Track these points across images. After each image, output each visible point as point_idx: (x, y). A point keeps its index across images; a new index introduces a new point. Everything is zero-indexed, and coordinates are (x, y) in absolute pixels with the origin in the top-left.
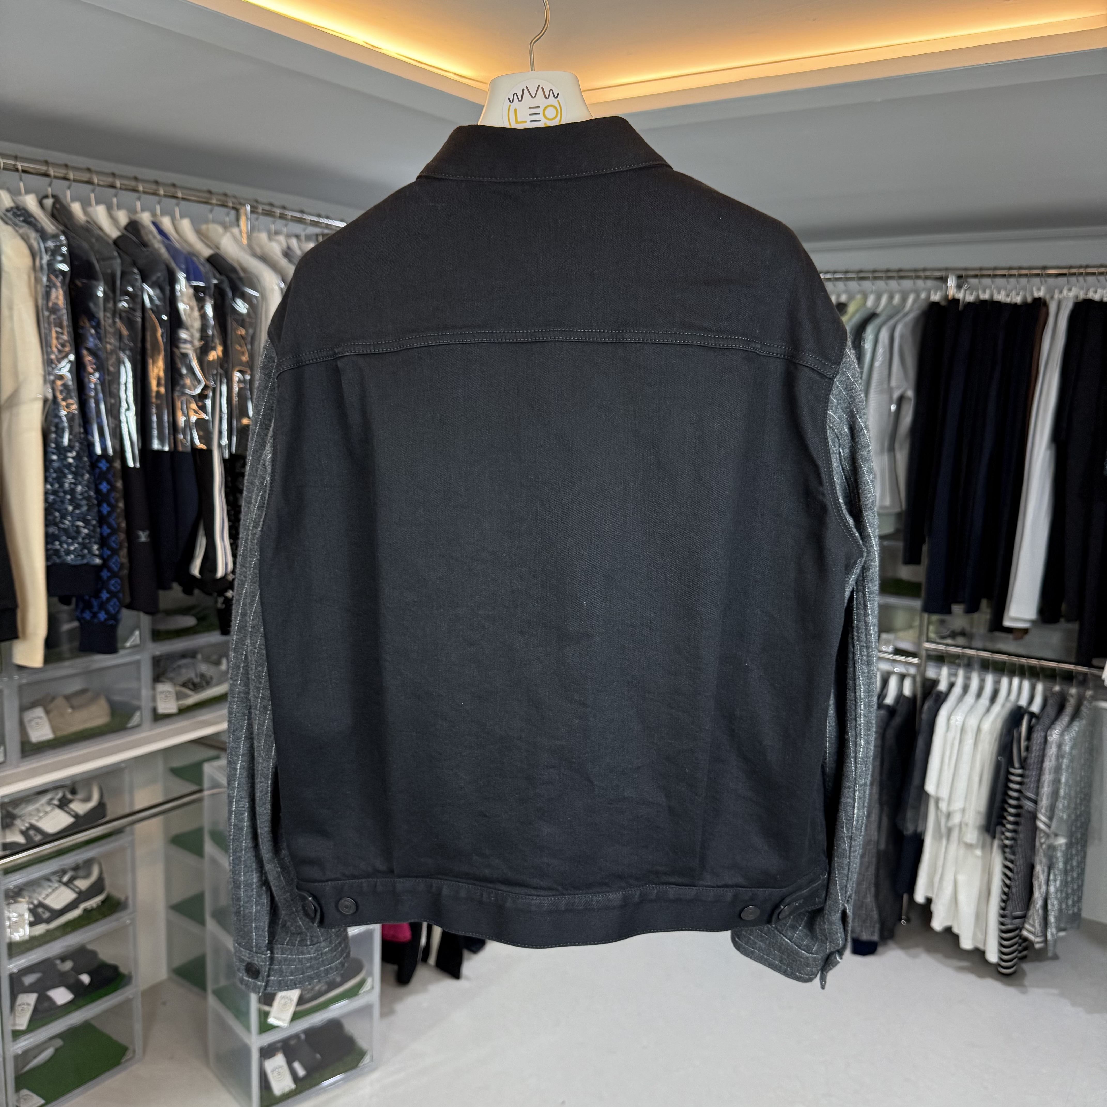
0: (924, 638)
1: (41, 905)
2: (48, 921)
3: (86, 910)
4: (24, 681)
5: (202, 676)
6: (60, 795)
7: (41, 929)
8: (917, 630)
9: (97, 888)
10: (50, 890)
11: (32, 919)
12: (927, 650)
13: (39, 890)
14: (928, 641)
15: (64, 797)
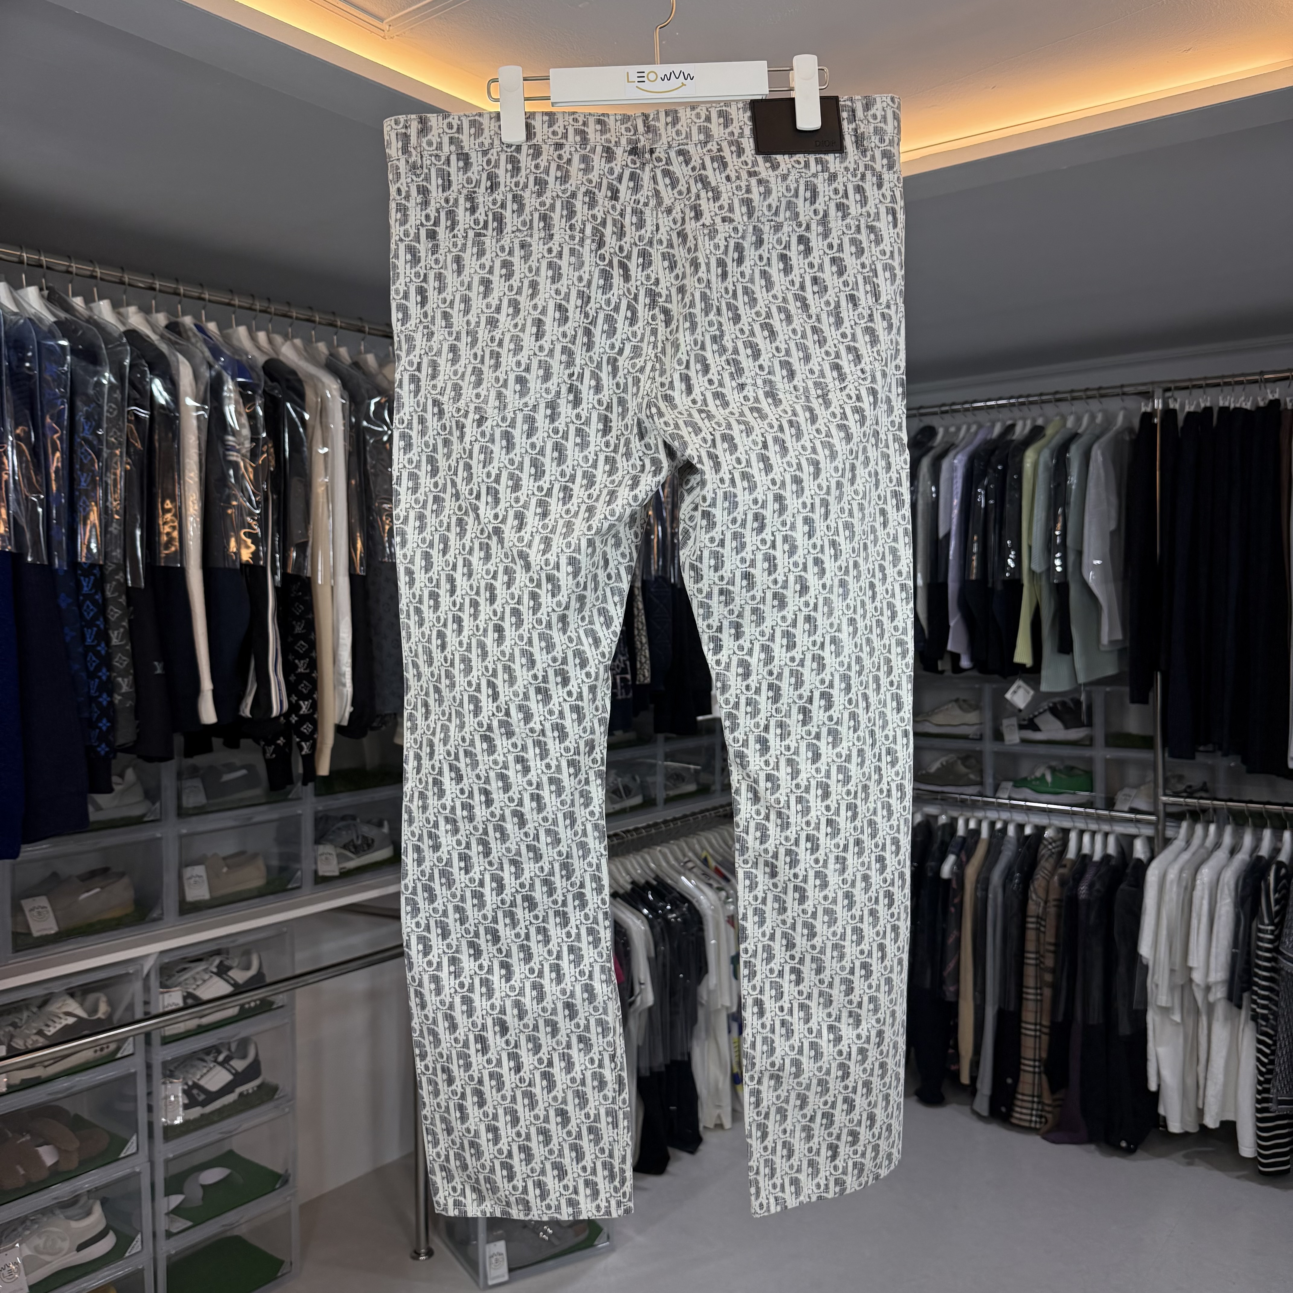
0: (1160, 791)
1: (196, 1086)
2: (204, 1104)
3: (241, 1095)
4: (184, 831)
5: (364, 837)
6: (217, 962)
7: (196, 1112)
8: (1152, 785)
9: (254, 1070)
10: (205, 1071)
11: (186, 1101)
12: (1165, 804)
13: (192, 1071)
14: (1165, 795)
15: (221, 962)
